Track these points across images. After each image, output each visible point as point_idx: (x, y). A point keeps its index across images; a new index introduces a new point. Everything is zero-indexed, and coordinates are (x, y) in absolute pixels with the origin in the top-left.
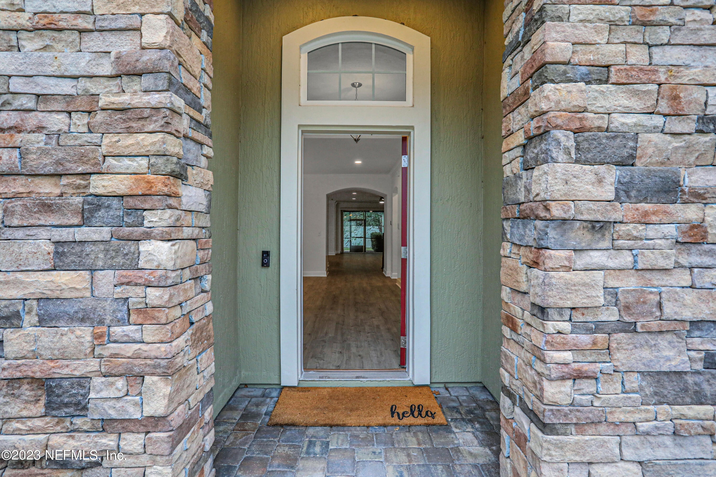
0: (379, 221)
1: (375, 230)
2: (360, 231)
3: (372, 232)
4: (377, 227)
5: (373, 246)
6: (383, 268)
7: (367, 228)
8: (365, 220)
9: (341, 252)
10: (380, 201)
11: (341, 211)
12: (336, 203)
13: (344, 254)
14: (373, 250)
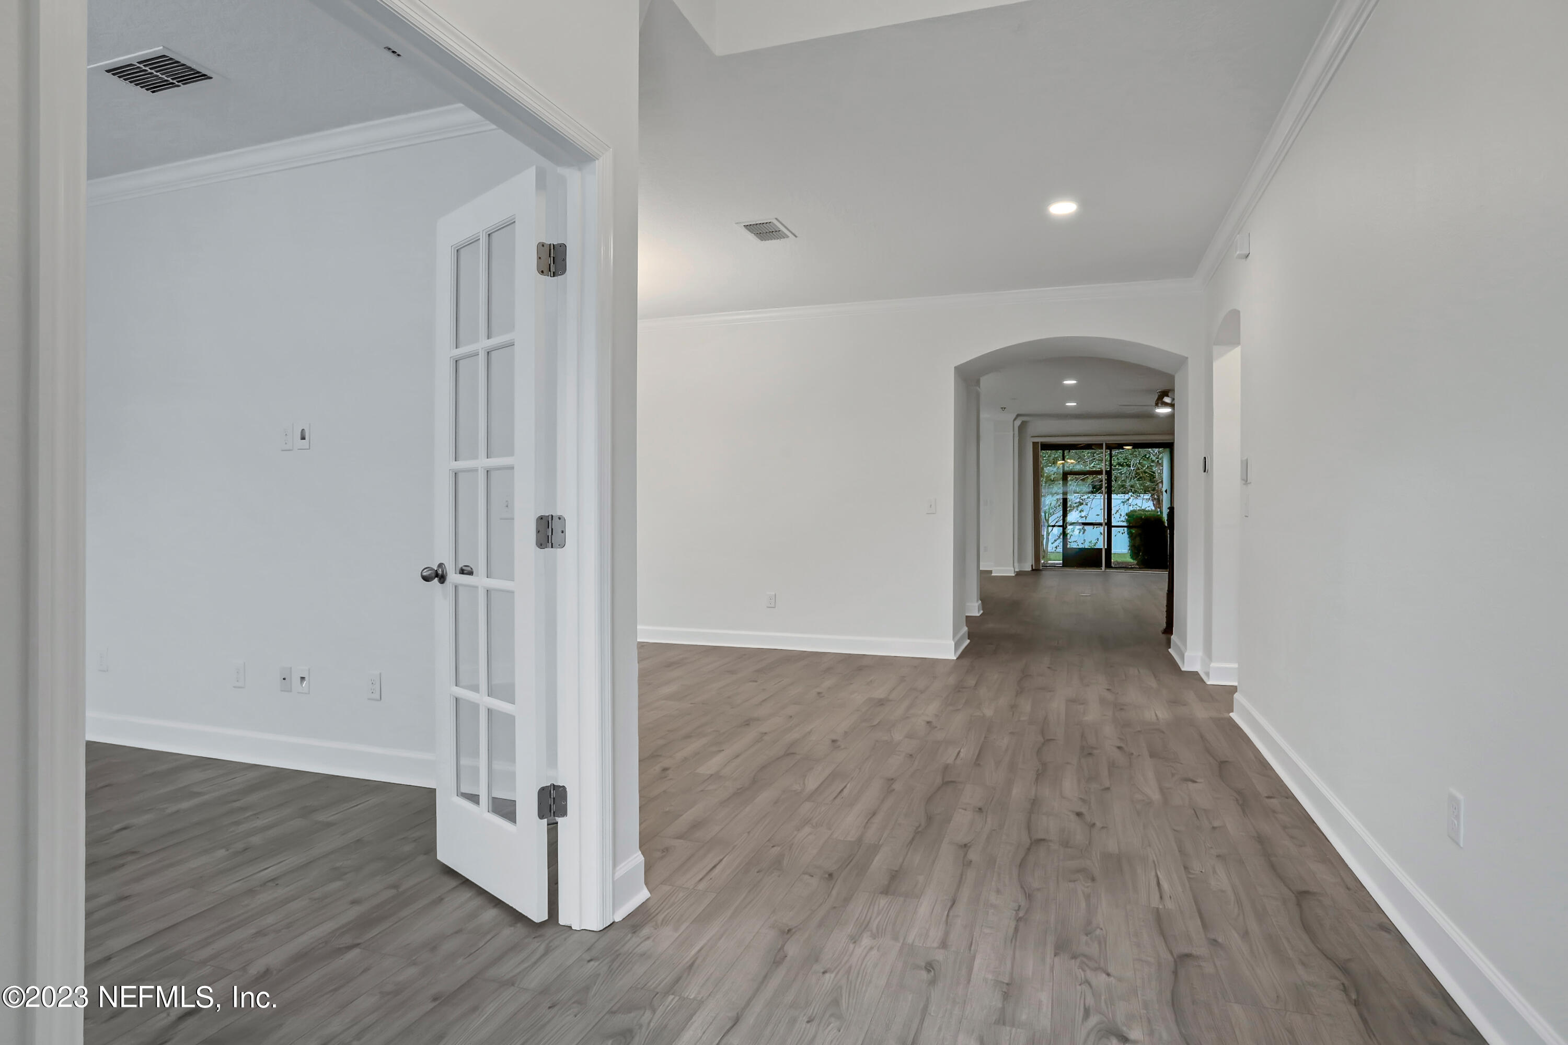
0: (1152, 477)
1: (1144, 503)
2: (1095, 507)
3: (1131, 508)
4: (1147, 496)
5: (1135, 550)
6: (1169, 629)
7: (1117, 499)
8: (1109, 474)
9: (1032, 566)
10: (1157, 405)
11: (1035, 444)
12: (1018, 423)
13: (1044, 572)
14: (1132, 561)
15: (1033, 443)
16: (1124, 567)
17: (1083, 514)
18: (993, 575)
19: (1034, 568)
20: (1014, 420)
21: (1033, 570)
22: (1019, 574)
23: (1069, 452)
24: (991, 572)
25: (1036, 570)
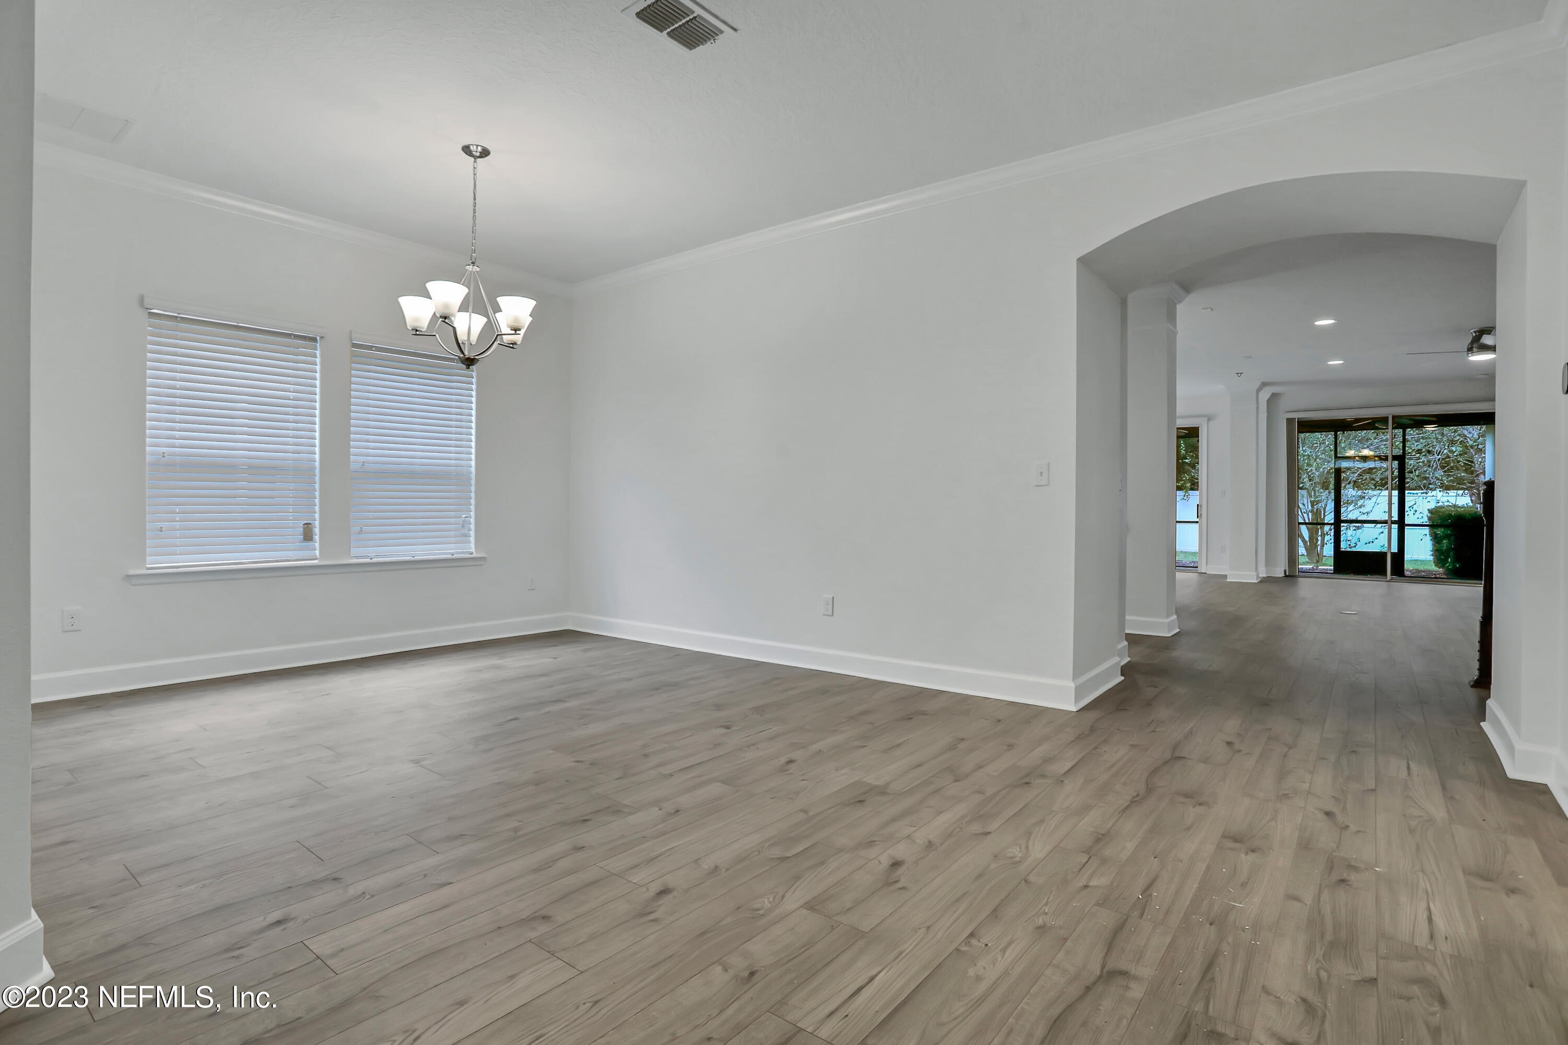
3: (1437, 505)
5: (1440, 556)
9: (1285, 571)
10: (1470, 350)
11: (1290, 421)
12: (1265, 395)
13: (1300, 579)
14: (1437, 569)
15: (1288, 419)
16: (1422, 577)
17: (1363, 510)
18: (1228, 580)
19: (1287, 574)
20: (1259, 390)
21: (1286, 576)
22: (1264, 581)
23: (1344, 433)
24: (1225, 577)
25: (1292, 575)
